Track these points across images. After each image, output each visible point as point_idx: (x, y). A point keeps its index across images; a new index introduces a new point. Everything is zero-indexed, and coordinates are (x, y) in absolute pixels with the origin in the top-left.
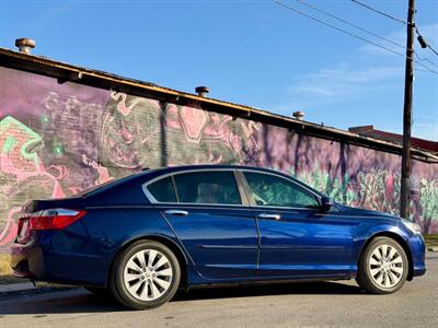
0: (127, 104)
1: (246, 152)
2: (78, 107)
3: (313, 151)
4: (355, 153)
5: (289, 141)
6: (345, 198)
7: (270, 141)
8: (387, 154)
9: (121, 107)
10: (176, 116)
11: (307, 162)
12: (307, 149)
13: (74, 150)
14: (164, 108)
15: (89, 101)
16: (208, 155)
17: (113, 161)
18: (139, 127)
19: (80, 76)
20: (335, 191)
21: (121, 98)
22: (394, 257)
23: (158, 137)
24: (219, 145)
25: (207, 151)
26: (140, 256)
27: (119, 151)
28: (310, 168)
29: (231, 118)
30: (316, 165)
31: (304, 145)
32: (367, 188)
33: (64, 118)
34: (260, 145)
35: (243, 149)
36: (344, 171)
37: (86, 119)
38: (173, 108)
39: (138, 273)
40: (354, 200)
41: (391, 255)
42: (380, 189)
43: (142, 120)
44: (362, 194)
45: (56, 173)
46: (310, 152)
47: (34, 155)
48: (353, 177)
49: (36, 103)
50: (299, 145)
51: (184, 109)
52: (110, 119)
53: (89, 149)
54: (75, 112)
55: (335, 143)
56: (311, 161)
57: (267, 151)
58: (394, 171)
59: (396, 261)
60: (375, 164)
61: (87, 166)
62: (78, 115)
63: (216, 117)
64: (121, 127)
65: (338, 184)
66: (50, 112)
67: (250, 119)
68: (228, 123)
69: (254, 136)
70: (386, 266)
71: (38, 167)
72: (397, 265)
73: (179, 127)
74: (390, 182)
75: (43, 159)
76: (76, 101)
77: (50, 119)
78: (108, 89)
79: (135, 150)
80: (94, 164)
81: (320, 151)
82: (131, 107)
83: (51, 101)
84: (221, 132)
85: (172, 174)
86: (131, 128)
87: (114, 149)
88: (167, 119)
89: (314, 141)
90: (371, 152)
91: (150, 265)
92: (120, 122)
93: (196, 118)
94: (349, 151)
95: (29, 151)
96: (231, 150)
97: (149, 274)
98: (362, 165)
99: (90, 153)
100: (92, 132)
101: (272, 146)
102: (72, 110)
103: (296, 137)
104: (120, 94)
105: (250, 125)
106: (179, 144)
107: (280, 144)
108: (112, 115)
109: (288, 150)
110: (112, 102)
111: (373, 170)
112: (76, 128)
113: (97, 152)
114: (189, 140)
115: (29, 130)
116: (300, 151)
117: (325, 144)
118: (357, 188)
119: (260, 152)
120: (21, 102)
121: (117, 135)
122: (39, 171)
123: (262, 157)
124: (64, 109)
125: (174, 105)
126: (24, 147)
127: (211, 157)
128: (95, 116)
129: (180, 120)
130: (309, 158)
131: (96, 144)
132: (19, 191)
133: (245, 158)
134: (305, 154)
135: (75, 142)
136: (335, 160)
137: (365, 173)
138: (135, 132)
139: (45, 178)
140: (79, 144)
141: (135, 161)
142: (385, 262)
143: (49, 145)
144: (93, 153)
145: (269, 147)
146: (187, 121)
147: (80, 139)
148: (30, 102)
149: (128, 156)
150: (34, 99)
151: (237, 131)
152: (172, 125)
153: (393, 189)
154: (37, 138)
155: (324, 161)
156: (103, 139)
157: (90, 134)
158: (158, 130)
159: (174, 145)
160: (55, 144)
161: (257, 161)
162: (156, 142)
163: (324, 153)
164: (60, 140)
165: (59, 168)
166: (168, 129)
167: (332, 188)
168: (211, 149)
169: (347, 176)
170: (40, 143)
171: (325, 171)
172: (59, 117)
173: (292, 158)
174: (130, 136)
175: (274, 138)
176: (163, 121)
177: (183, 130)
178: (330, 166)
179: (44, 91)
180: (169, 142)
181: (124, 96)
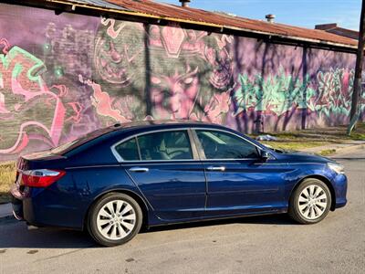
0: (116, 28)
1: (219, 63)
2: (73, 34)
3: (278, 57)
4: (316, 55)
5: (257, 50)
6: (305, 95)
7: (241, 51)
8: (345, 54)
9: (110, 32)
10: (158, 36)
11: (273, 66)
12: (273, 55)
13: (72, 72)
14: (147, 30)
15: (82, 28)
16: (186, 67)
17: (104, 78)
18: (127, 48)
19: (73, 8)
20: (296, 90)
21: (110, 24)
22: (320, 194)
23: (143, 55)
24: (195, 58)
25: (185, 65)
26: (110, 205)
27: (109, 69)
28: (275, 72)
29: (206, 33)
30: (280, 69)
31: (270, 52)
32: (325, 85)
33: (62, 44)
34: (231, 55)
35: (217, 60)
36: (305, 73)
37: (81, 44)
38: (155, 29)
39: (108, 218)
40: (313, 97)
41: (317, 193)
42: (336, 85)
43: (129, 41)
44: (321, 91)
45: (57, 91)
46: (275, 58)
47: (38, 78)
48: (313, 77)
49: (38, 33)
50: (266, 52)
51: (165, 29)
52: (101, 42)
53: (84, 70)
54: (71, 38)
55: (298, 48)
56: (276, 66)
57: (238, 60)
58: (350, 69)
59: (321, 197)
60: (334, 64)
61: (82, 84)
62: (73, 41)
63: (193, 33)
64: (110, 49)
65: (299, 84)
66: (50, 40)
67: (223, 33)
68: (204, 38)
69: (227, 47)
70: (312, 202)
71: (42, 87)
72: (322, 201)
73: (160, 45)
74: (346, 78)
75: (46, 81)
76: (71, 29)
77: (50, 46)
78: (99, 16)
79: (123, 68)
80: (89, 82)
81: (285, 56)
82: (118, 31)
83: (50, 31)
84: (197, 47)
85: (136, 136)
86: (119, 49)
87: (105, 68)
88: (150, 39)
89: (280, 48)
90: (331, 54)
91: (117, 212)
92: (110, 45)
93: (175, 36)
94: (310, 53)
95: (34, 74)
96: (206, 62)
97: (117, 219)
98: (322, 65)
99: (85, 73)
100: (86, 55)
101: (243, 55)
102: (68, 37)
103: (264, 46)
104: (109, 20)
105: (223, 39)
106: (160, 59)
107: (249, 53)
108: (102, 39)
109: (256, 58)
110: (102, 27)
111: (331, 69)
112: (72, 52)
113: (91, 71)
114: (169, 56)
115: (32, 57)
116: (267, 57)
117: (290, 49)
118: (316, 86)
119: (231, 61)
120: (26, 33)
121: (108, 56)
122: (43, 91)
123: (233, 66)
124: (61, 37)
125: (156, 26)
126: (29, 72)
127: (189, 69)
128: (88, 41)
129: (162, 39)
130: (275, 63)
131: (89, 65)
132: (28, 109)
133: (218, 67)
134: (272, 60)
135: (72, 65)
136: (298, 63)
137: (324, 72)
138: (123, 52)
139: (48, 96)
140: (76, 65)
141: (124, 77)
142: (312, 199)
143: (50, 68)
144: (88, 73)
145: (240, 56)
146: (167, 39)
147: (76, 61)
148: (32, 33)
149: (117, 73)
150: (36, 30)
151: (211, 45)
152: (155, 43)
153: (348, 84)
154: (40, 63)
155: (288, 65)
156: (96, 61)
157: (84, 56)
158: (142, 49)
159: (156, 60)
160: (56, 67)
161: (229, 70)
162: (141, 60)
163: (288, 58)
164: (59, 64)
165: (60, 87)
166: (151, 48)
167: (294, 87)
168: (188, 62)
169: (307, 76)
170: (43, 67)
171: (289, 73)
172: (57, 44)
173: (260, 64)
174: (118, 56)
175: (244, 48)
176: (146, 40)
177: (164, 48)
178: (293, 69)
179: (44, 23)
180: (152, 58)
181: (113, 21)
